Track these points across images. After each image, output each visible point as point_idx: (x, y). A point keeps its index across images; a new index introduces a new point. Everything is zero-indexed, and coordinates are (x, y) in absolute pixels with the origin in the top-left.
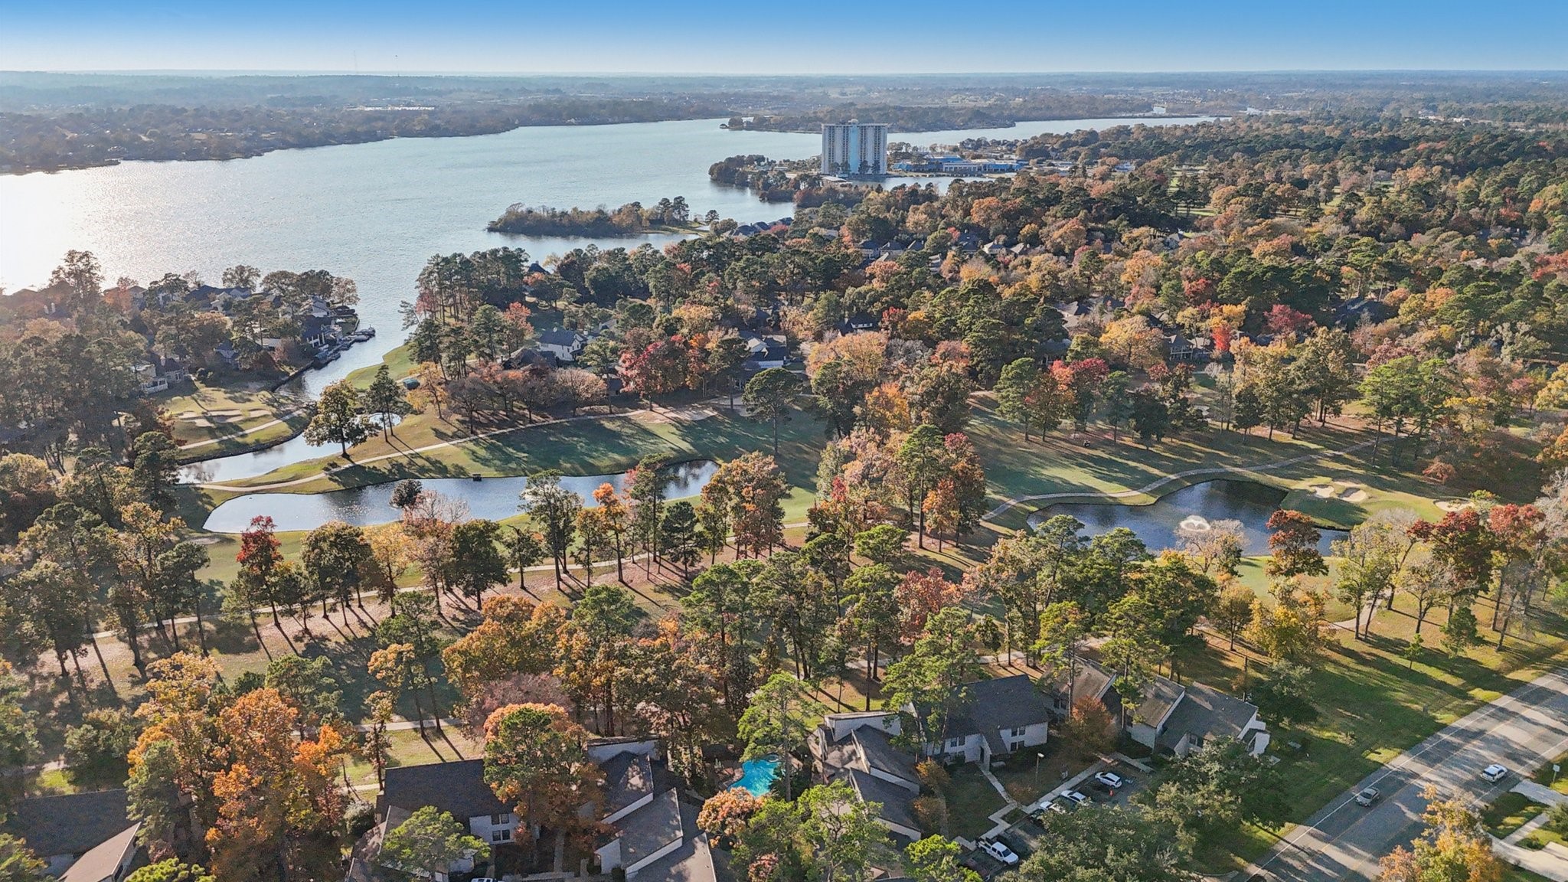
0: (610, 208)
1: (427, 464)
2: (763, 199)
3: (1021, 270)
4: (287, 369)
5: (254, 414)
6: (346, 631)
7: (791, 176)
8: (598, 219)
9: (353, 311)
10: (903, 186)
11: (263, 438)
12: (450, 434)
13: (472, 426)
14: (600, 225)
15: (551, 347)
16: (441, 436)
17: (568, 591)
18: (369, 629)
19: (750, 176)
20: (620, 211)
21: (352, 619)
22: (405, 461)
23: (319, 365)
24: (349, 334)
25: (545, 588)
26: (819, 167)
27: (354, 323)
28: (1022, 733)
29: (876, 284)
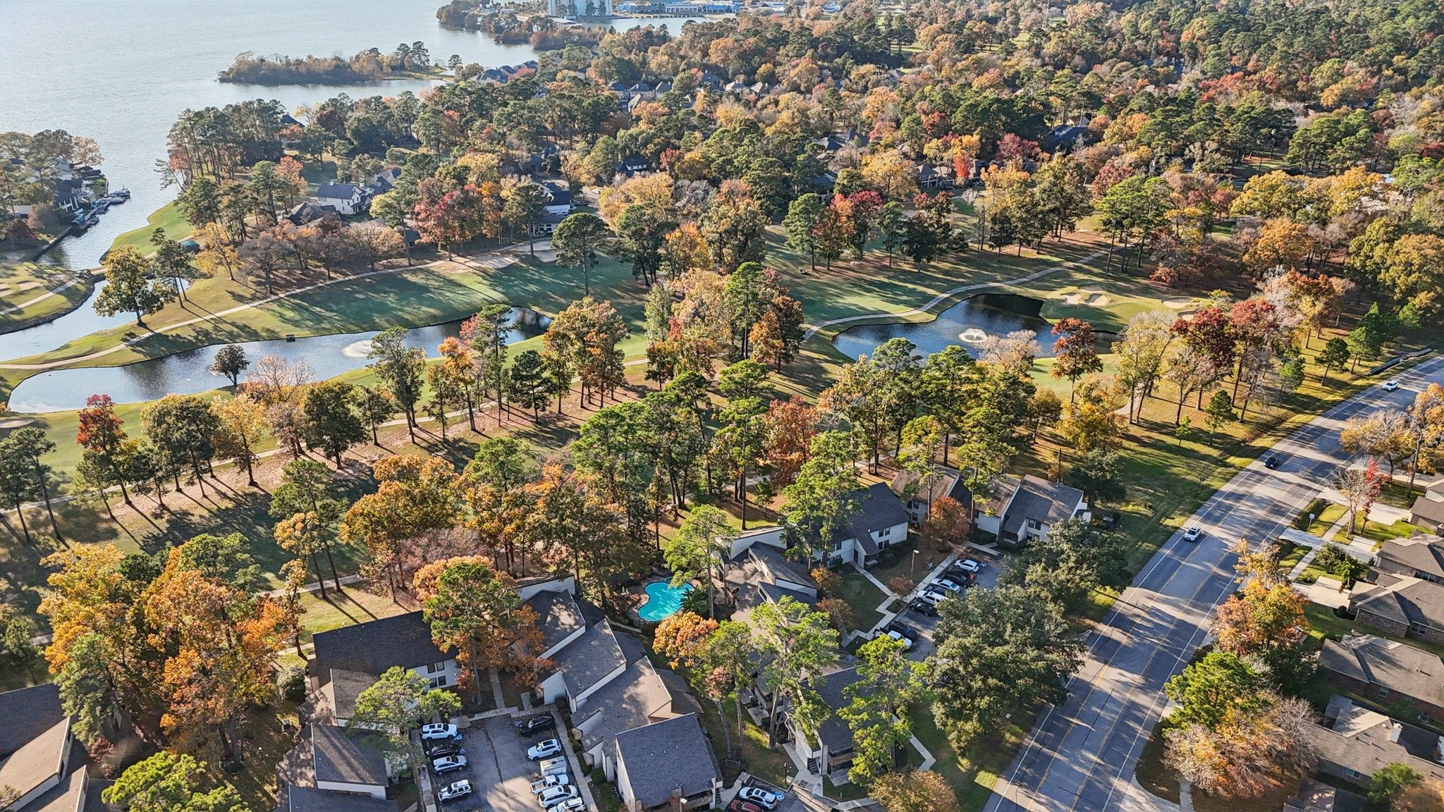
0: (347, 55)
1: (235, 330)
2: (497, 41)
3: (771, 109)
4: (45, 237)
5: (24, 287)
6: (205, 502)
7: (523, 18)
8: (337, 66)
9: (99, 171)
10: (638, 27)
11: (41, 311)
12: (248, 296)
13: (269, 286)
14: (339, 74)
15: (330, 201)
16: (240, 299)
17: (424, 444)
18: (230, 499)
19: (480, 19)
20: (357, 57)
21: (209, 491)
22: (209, 327)
23: (78, 231)
24: (102, 196)
25: (399, 443)
26: (545, 9)
27: (103, 185)
28: (888, 533)
29: (643, 125)
